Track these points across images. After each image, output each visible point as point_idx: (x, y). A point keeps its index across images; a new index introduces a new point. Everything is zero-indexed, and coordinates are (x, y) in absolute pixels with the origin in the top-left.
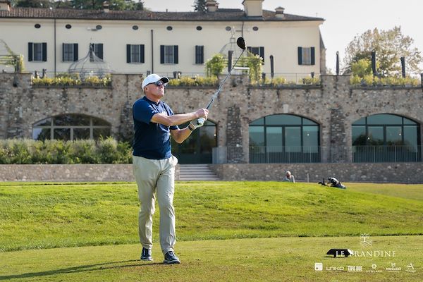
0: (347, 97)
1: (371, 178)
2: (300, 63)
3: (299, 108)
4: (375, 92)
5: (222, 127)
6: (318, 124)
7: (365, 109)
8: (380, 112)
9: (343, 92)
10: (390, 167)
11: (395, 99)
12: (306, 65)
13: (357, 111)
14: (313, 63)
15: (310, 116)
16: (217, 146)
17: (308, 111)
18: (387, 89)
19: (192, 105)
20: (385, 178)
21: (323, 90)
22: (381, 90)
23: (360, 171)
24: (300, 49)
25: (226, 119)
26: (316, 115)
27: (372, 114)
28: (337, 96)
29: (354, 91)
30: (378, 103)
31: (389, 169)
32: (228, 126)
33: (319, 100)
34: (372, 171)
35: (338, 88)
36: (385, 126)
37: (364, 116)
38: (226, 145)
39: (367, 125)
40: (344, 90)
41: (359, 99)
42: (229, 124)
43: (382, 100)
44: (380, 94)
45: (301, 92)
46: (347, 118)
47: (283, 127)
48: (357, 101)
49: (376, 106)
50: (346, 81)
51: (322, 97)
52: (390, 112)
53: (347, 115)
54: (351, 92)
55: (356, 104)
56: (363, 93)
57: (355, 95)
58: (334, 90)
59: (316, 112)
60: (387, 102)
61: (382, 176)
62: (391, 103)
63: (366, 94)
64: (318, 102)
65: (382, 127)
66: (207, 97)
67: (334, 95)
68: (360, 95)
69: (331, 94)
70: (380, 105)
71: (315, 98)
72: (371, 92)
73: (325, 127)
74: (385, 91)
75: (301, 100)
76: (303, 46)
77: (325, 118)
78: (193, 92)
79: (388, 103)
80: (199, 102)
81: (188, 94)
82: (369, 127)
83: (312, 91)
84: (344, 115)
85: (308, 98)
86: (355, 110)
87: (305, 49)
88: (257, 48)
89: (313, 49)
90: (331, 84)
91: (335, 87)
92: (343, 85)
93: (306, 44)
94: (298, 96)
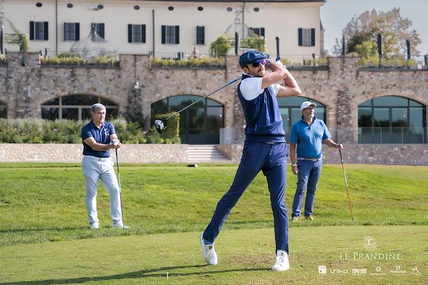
0: (354, 79)
1: (378, 159)
2: (300, 44)
3: (305, 89)
4: (381, 74)
5: (229, 108)
6: (325, 106)
7: (371, 91)
8: (387, 94)
9: (350, 74)
10: (396, 149)
11: (402, 81)
12: (306, 46)
13: (364, 93)
14: (313, 44)
15: (316, 98)
16: (223, 126)
17: (314, 93)
18: (394, 71)
19: (200, 86)
20: (392, 160)
21: (329, 72)
22: (387, 72)
23: (367, 153)
24: (300, 30)
25: (233, 100)
26: (323, 97)
27: (378, 96)
28: (344, 78)
29: (361, 73)
30: (384, 85)
31: (396, 151)
32: (235, 107)
33: (325, 81)
34: (378, 153)
35: (345, 70)
36: (391, 108)
37: (370, 98)
38: (233, 125)
39: (373, 107)
40: (351, 72)
41: (365, 81)
42: (236, 105)
43: (389, 82)
44: (387, 77)
45: (308, 74)
46: (353, 99)
47: (290, 108)
48: (363, 83)
49: (382, 88)
50: (352, 62)
51: (328, 79)
52: (396, 94)
53: (353, 97)
54: (358, 74)
55: (363, 86)
56: (370, 75)
57: (362, 77)
58: (341, 72)
59: (322, 94)
60: (393, 83)
61: (389, 158)
62: (397, 85)
63: (372, 76)
64: (324, 84)
65: (388, 109)
66: (214, 78)
67: (340, 76)
68: (367, 77)
69: (338, 76)
70: (387, 87)
71: (322, 80)
72: (377, 73)
73: (331, 108)
74: (391, 73)
75: (308, 81)
76: (303, 27)
77: (331, 100)
78: (201, 73)
79: (395, 85)
80: (206, 83)
81: (196, 75)
82: (375, 109)
83: (319, 72)
84: (351, 97)
85: (315, 79)
86: (361, 92)
87: (305, 30)
88: (258, 29)
89: (313, 31)
90: (338, 66)
91: (342, 69)
92: (350, 66)
93: (307, 26)
94: (305, 77)
